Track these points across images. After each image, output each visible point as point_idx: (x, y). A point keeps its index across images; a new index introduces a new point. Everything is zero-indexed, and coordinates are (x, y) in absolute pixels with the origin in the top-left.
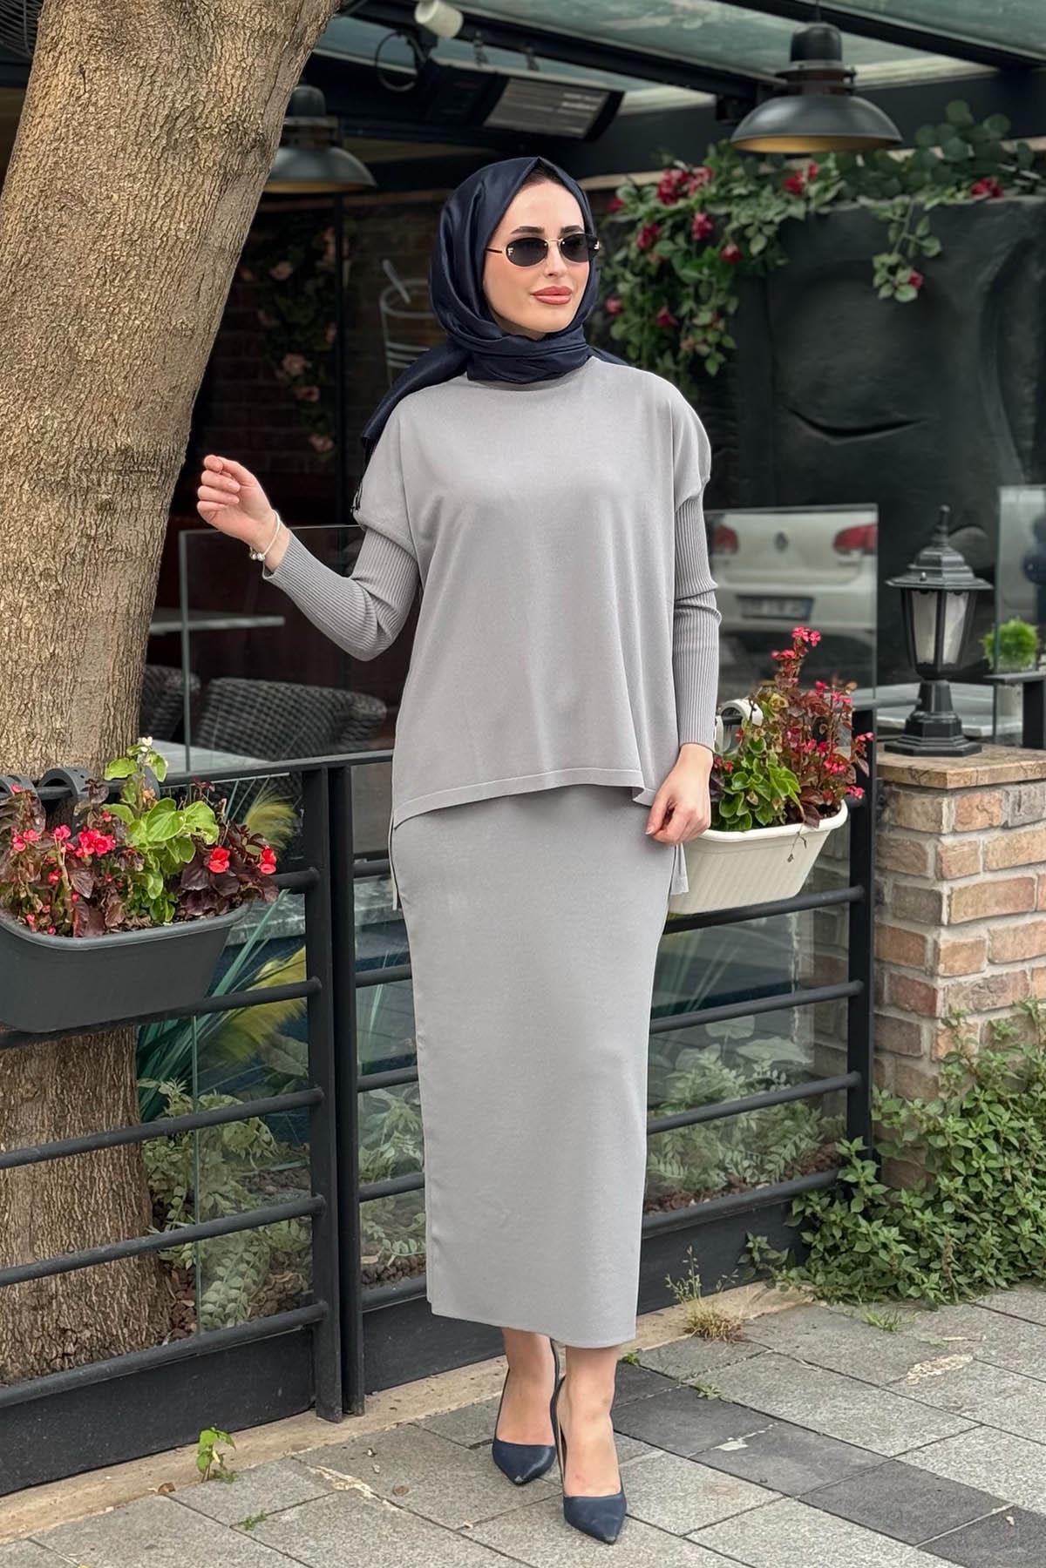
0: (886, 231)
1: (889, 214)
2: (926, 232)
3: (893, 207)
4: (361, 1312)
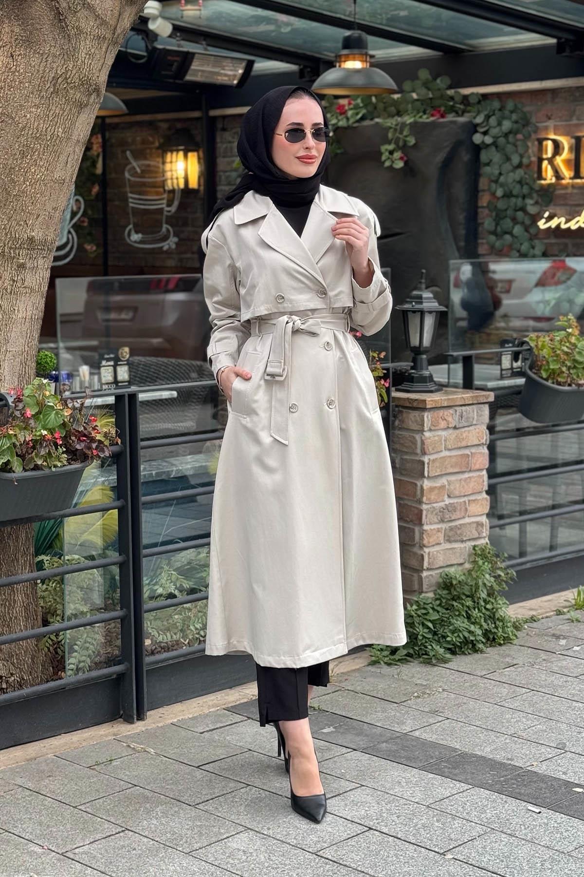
1: (389, 124)
2: (408, 134)
3: (392, 122)
4: (145, 669)
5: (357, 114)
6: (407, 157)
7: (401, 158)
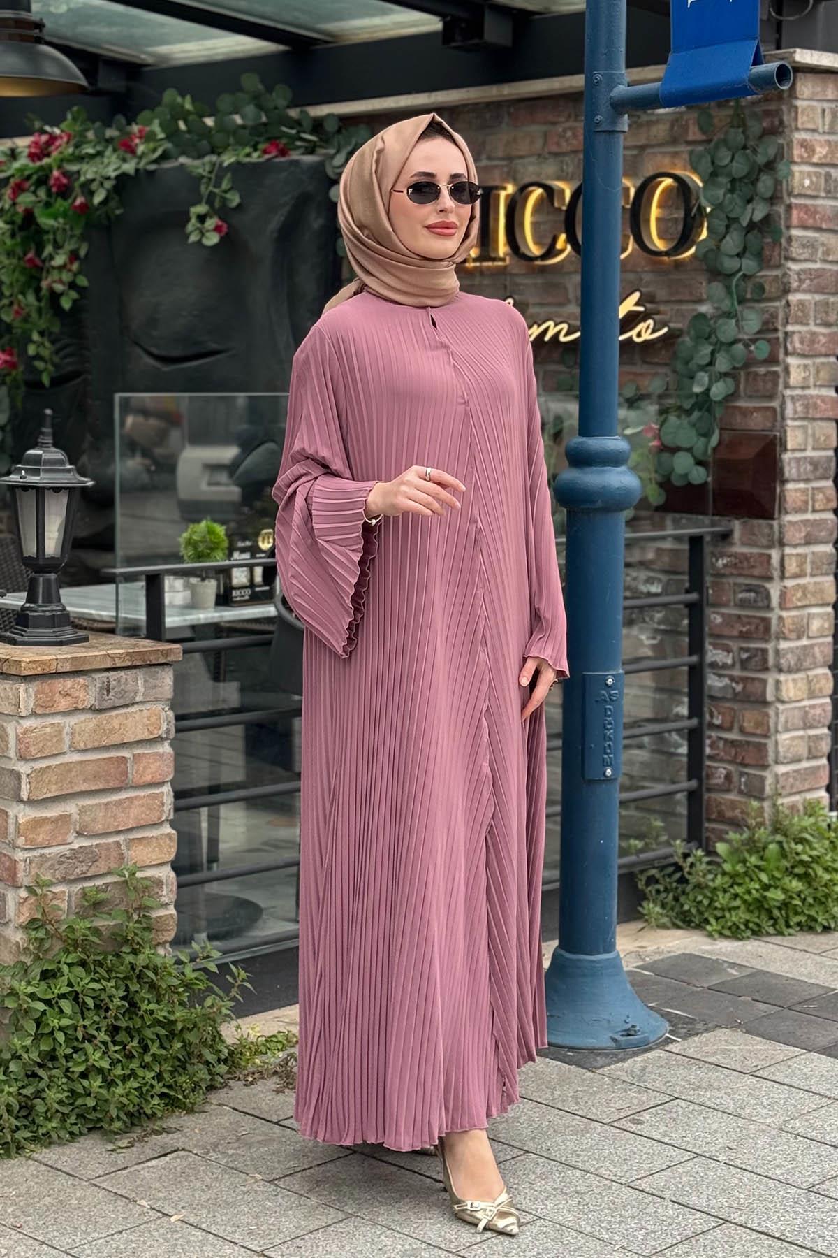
0: (199, 186)
1: (200, 171)
2: (229, 186)
3: (204, 164)
5: (154, 150)
6: (229, 226)
7: (217, 229)
